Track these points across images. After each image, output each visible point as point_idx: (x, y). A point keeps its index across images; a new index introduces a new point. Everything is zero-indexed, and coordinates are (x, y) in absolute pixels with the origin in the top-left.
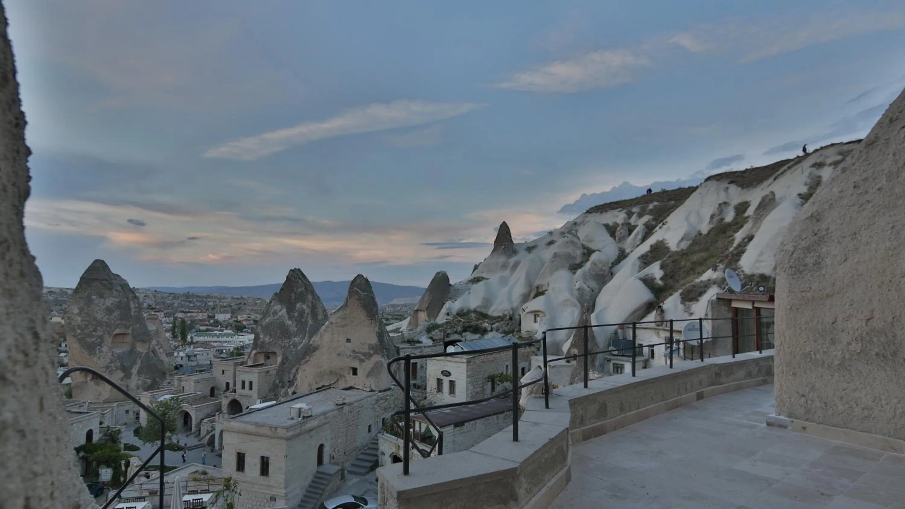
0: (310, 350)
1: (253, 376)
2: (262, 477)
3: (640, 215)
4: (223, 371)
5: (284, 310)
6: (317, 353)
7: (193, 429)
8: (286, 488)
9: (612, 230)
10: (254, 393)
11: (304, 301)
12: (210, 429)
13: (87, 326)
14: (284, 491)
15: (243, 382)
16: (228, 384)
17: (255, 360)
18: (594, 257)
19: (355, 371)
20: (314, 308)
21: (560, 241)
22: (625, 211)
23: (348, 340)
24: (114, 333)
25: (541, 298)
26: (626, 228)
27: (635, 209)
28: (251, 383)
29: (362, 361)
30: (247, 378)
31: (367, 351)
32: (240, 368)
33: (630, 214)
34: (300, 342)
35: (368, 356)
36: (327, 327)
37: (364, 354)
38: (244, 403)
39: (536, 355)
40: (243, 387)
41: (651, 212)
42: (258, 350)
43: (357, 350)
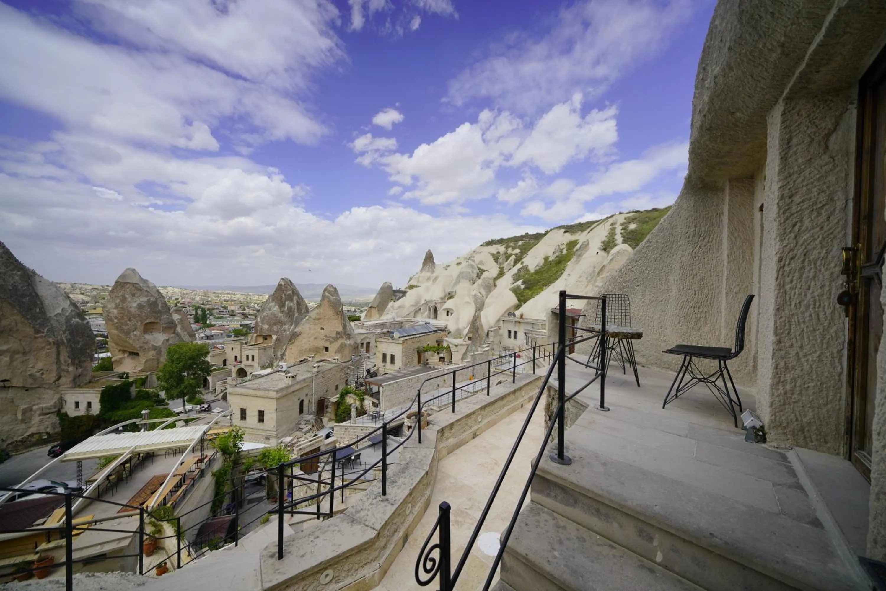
0: (295, 336)
1: (255, 352)
2: (259, 424)
3: (514, 249)
4: (232, 349)
5: (277, 307)
6: (300, 337)
7: (210, 389)
8: (277, 430)
9: (496, 258)
10: (256, 364)
11: (292, 300)
12: (223, 389)
13: (122, 317)
14: (275, 433)
15: (248, 356)
16: (236, 357)
17: (256, 341)
18: (485, 275)
19: (327, 349)
20: (298, 304)
21: (464, 264)
22: (504, 246)
23: (322, 329)
24: (146, 322)
25: (451, 301)
26: (504, 256)
27: (512, 244)
28: (253, 357)
29: (331, 343)
30: (250, 353)
31: (335, 335)
32: (245, 346)
33: (507, 248)
34: (288, 328)
35: (336, 339)
36: (307, 320)
37: (333, 338)
38: (248, 370)
39: (447, 337)
40: (248, 359)
41: (519, 247)
42: (258, 334)
43: (328, 335)
